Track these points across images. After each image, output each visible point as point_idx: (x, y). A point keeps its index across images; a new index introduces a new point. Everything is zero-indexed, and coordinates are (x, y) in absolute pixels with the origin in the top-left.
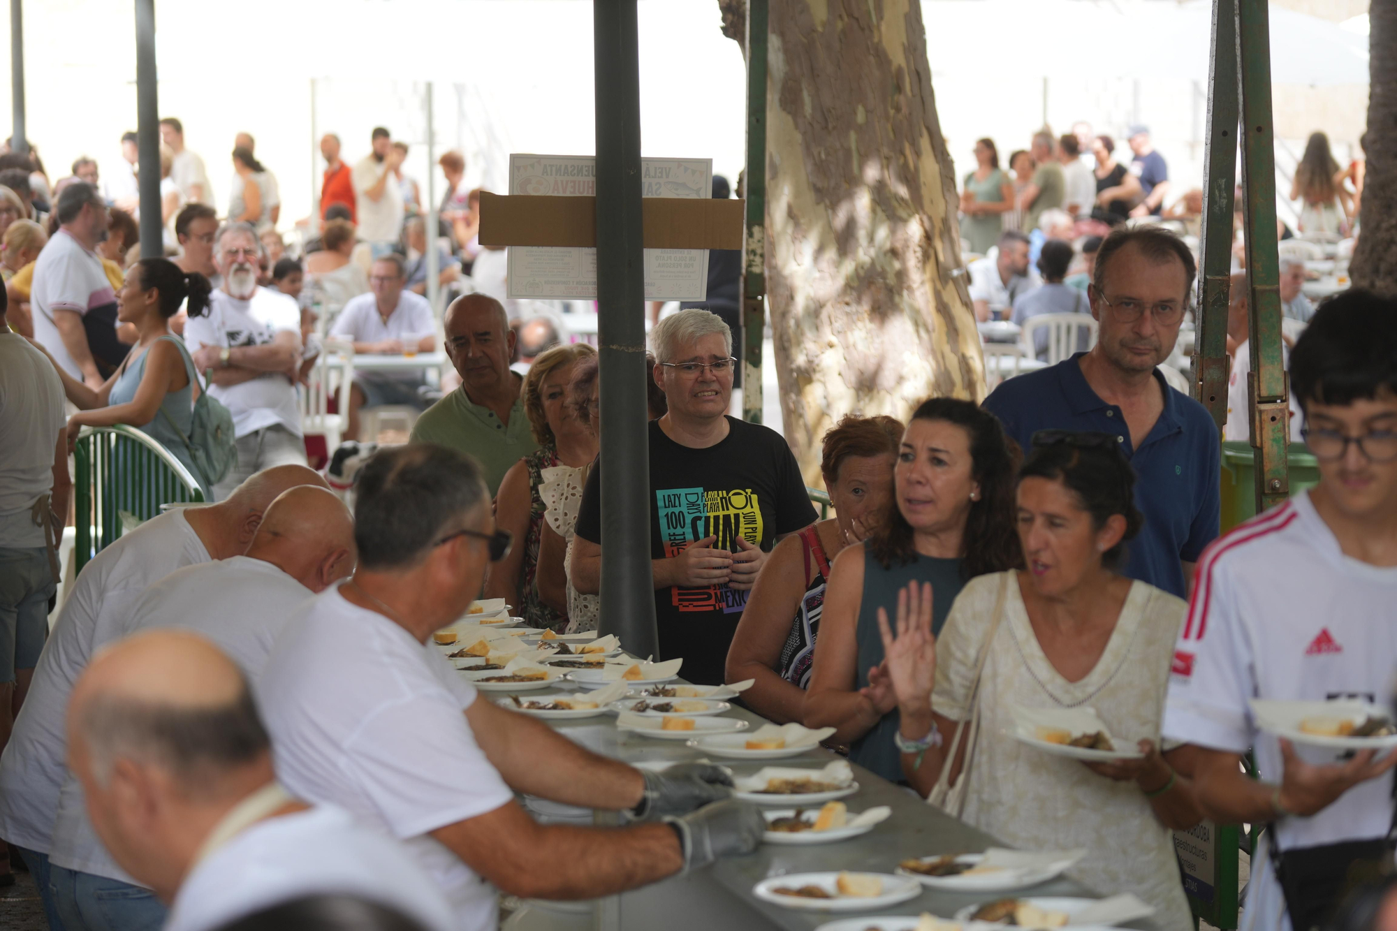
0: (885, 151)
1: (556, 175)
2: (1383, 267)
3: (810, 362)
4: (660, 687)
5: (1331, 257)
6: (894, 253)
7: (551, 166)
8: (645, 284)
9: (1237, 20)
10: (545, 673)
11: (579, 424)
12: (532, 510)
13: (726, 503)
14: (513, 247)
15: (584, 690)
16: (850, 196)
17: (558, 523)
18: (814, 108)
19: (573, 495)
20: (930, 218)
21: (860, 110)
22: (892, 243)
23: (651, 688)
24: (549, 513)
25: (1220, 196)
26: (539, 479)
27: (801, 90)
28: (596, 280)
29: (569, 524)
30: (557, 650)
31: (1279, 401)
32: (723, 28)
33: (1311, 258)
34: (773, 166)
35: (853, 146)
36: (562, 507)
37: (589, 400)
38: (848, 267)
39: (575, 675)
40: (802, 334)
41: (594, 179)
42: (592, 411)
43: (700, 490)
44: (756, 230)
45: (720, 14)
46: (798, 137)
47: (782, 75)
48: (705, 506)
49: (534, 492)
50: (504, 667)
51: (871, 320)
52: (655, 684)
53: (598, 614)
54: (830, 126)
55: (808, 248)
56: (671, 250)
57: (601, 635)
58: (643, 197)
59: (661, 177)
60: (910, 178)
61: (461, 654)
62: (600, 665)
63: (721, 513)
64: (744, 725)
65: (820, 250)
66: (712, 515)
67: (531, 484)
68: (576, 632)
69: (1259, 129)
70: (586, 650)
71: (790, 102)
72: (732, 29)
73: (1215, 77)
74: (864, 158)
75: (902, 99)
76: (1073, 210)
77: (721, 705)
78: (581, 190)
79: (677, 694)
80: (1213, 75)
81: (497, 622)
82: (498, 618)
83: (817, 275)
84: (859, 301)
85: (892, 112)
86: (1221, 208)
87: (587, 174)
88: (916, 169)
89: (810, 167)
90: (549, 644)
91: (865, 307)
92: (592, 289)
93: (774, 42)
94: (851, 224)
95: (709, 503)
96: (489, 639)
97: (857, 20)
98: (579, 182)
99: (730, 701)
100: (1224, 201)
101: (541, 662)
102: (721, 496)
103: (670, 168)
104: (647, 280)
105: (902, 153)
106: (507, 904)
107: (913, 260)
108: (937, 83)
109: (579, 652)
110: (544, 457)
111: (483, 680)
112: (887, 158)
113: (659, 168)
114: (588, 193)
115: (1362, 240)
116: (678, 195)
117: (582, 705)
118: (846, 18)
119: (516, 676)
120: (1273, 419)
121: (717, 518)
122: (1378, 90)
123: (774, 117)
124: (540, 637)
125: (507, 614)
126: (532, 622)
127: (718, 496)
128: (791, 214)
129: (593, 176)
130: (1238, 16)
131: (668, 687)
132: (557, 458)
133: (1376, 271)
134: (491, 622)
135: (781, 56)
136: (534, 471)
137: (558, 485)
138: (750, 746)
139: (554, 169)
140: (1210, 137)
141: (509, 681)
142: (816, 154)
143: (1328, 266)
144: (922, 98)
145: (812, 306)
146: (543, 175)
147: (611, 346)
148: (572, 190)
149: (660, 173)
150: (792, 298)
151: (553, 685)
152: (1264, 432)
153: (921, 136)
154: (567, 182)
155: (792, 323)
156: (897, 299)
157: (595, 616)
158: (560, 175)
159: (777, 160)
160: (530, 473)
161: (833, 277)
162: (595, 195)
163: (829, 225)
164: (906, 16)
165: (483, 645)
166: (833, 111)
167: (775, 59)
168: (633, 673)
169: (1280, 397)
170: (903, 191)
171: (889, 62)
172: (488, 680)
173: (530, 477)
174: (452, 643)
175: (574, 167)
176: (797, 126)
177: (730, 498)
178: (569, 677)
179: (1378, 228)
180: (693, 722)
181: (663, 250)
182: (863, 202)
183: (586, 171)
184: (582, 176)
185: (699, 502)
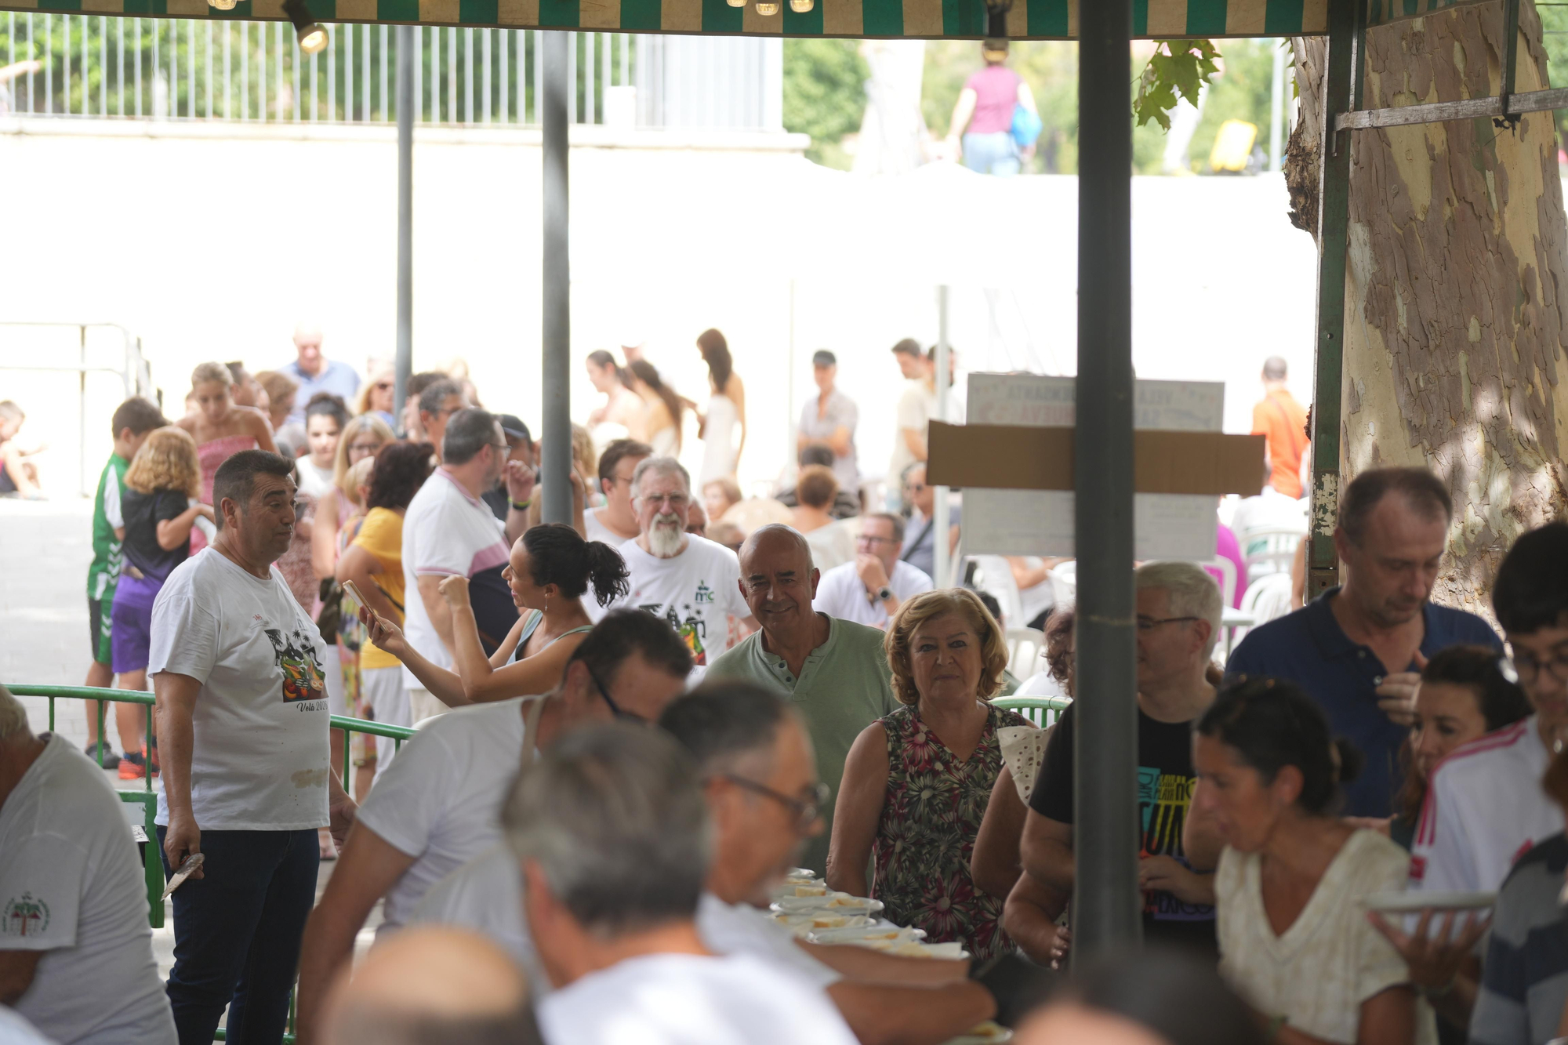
0: (1506, 377)
1: (1026, 399)
7: (1019, 387)
12: (890, 779)
13: (1183, 791)
14: (970, 488)
16: (1456, 436)
18: (1410, 321)
21: (1473, 322)
22: (1512, 500)
27: (1394, 297)
32: (1291, 215)
34: (1354, 396)
35: (1463, 372)
41: (1073, 404)
43: (1156, 772)
44: (1327, 479)
45: (1288, 197)
46: (1390, 359)
47: (1369, 277)
48: (1157, 791)
49: (892, 758)
54: (1431, 343)
58: (1135, 428)
59: (1160, 403)
60: (1540, 414)
63: (1174, 803)
66: (1163, 803)
67: (890, 749)
71: (1379, 311)
72: (1302, 218)
74: (1476, 386)
75: (1530, 310)
78: (1057, 419)
84: (1467, 575)
85: (1517, 326)
87: (1064, 397)
88: (1550, 402)
89: (1403, 399)
93: (1358, 233)
94: (1457, 472)
95: (1163, 789)
97: (1472, 204)
98: (1054, 408)
102: (1178, 782)
103: (1170, 393)
105: (1529, 380)
110: (904, 719)
112: (1508, 387)
113: (1157, 393)
114: (1065, 422)
116: (1183, 426)
118: (1456, 203)
121: (1167, 808)
123: (1355, 331)
127: (1175, 781)
135: (1368, 251)
136: (892, 734)
139: (1022, 390)
142: (1412, 381)
144: (1559, 308)
146: (1008, 398)
148: (1045, 418)
154: (1039, 408)
158: (1031, 399)
159: (1360, 388)
160: (888, 736)
162: (1074, 425)
164: (1540, 201)
166: (1435, 324)
167: (1360, 254)
170: (1528, 430)
171: (1515, 261)
173: (888, 741)
175: (1049, 388)
176: (1387, 344)
177: (1188, 787)
182: (1473, 445)
183: (1066, 395)
184: (1058, 400)
185: (1152, 786)
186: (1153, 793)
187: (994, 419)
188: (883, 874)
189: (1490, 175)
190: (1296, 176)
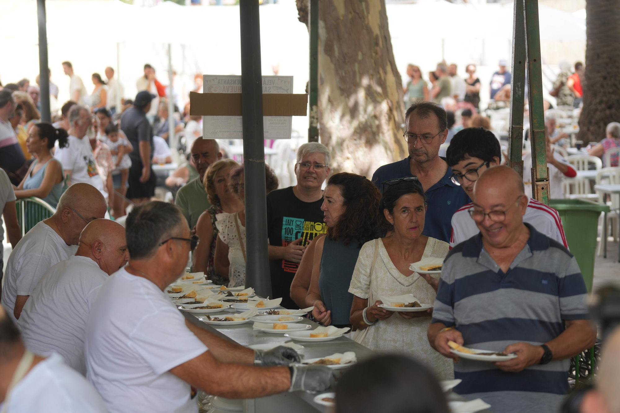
0: (371, 72)
1: (224, 84)
2: (593, 121)
3: (339, 166)
4: (272, 310)
5: (570, 117)
6: (375, 117)
7: (222, 80)
8: (264, 132)
9: (524, 12)
10: (222, 305)
11: (233, 194)
12: (214, 233)
13: (313, 227)
14: (205, 116)
15: (239, 312)
16: (355, 92)
17: (225, 238)
18: (339, 53)
19: (231, 226)
20: (391, 102)
21: (360, 54)
22: (375, 113)
23: (268, 311)
24: (221, 234)
25: (518, 90)
26: (215, 219)
27: (333, 45)
28: (242, 130)
29: (230, 239)
30: (227, 295)
31: (545, 181)
32: (299, 18)
33: (561, 117)
34: (322, 79)
35: (357, 70)
36: (226, 231)
37: (238, 184)
38: (355, 123)
39: (235, 305)
40: (335, 153)
41: (241, 85)
42: (239, 189)
43: (303, 220)
44: (314, 107)
45: (297, 12)
46: (332, 66)
47: (325, 38)
48: (303, 227)
49: (213, 225)
50: (203, 302)
51: (366, 147)
52: (270, 309)
53: (244, 278)
54: (347, 61)
55: (337, 115)
56: (276, 116)
57: (246, 288)
58: (263, 93)
59: (271, 84)
60: (382, 83)
61: (184, 297)
62: (246, 301)
64: (309, 327)
65: (343, 116)
67: (212, 222)
68: (234, 287)
69: (535, 60)
70: (240, 294)
71: (329, 50)
72: (303, 18)
73: (515, 38)
74: (362, 75)
75: (378, 49)
76: (456, 97)
77: (300, 318)
78: (235, 90)
79: (280, 314)
80: (514, 36)
81: (200, 283)
82: (201, 281)
83: (341, 127)
84: (360, 138)
85: (374, 55)
86: (519, 96)
87: (237, 83)
88: (385, 79)
89: (338, 80)
90: (223, 292)
91: (363, 141)
92: (241, 134)
93: (321, 24)
94: (356, 105)
95: (305, 226)
96: (196, 290)
97: (358, 14)
98: (234, 87)
99: (303, 316)
100: (520, 92)
101: (219, 300)
102: (311, 224)
103: (274, 81)
104: (265, 129)
105: (378, 72)
106: (205, 407)
107: (384, 120)
108: (394, 42)
109: (236, 295)
110: (216, 209)
111: (194, 308)
112: (372, 75)
113: (270, 80)
114: (238, 92)
115: (584, 109)
116: (278, 92)
117: (238, 319)
118: (353, 13)
119: (209, 306)
120: (543, 188)
121: (307, 233)
122: (590, 43)
123: (322, 57)
124: (219, 289)
125: (205, 279)
126: (215, 283)
127: (310, 224)
128: (330, 101)
129: (240, 84)
130: (525, 11)
131: (276, 310)
132: (222, 210)
133: (590, 123)
134: (197, 283)
135: (324, 30)
136: (213, 215)
137: (224, 221)
138: (312, 336)
139: (223, 81)
140: (513, 64)
141: (205, 309)
142: (340, 73)
143: (568, 121)
144: (387, 48)
145: (340, 141)
146: (218, 84)
147: (249, 160)
148: (231, 91)
149: (270, 82)
150: (330, 137)
151: (225, 310)
152: (538, 195)
153: (387, 65)
154: (229, 87)
155: (331, 148)
156: (377, 137)
157: (243, 279)
158: (226, 84)
159: (323, 76)
160: (211, 217)
161: (349, 128)
162: (241, 93)
163: (346, 105)
164: (380, 12)
165: (194, 293)
166: (348, 54)
167: (322, 31)
168: (260, 304)
169: (545, 179)
170: (379, 89)
171: (372, 32)
172: (196, 308)
173: (211, 218)
174: (180, 292)
175: (232, 80)
176: (332, 61)
177: (315, 226)
178: (232, 307)
179: (590, 104)
180: (287, 326)
181: (272, 116)
182: (361, 95)
183: (237, 82)
184: (236, 84)
185: (301, 225)
186: (301, 228)
187: (213, 91)
188: (211, 268)
189: (364, 4)
190: (299, 5)
